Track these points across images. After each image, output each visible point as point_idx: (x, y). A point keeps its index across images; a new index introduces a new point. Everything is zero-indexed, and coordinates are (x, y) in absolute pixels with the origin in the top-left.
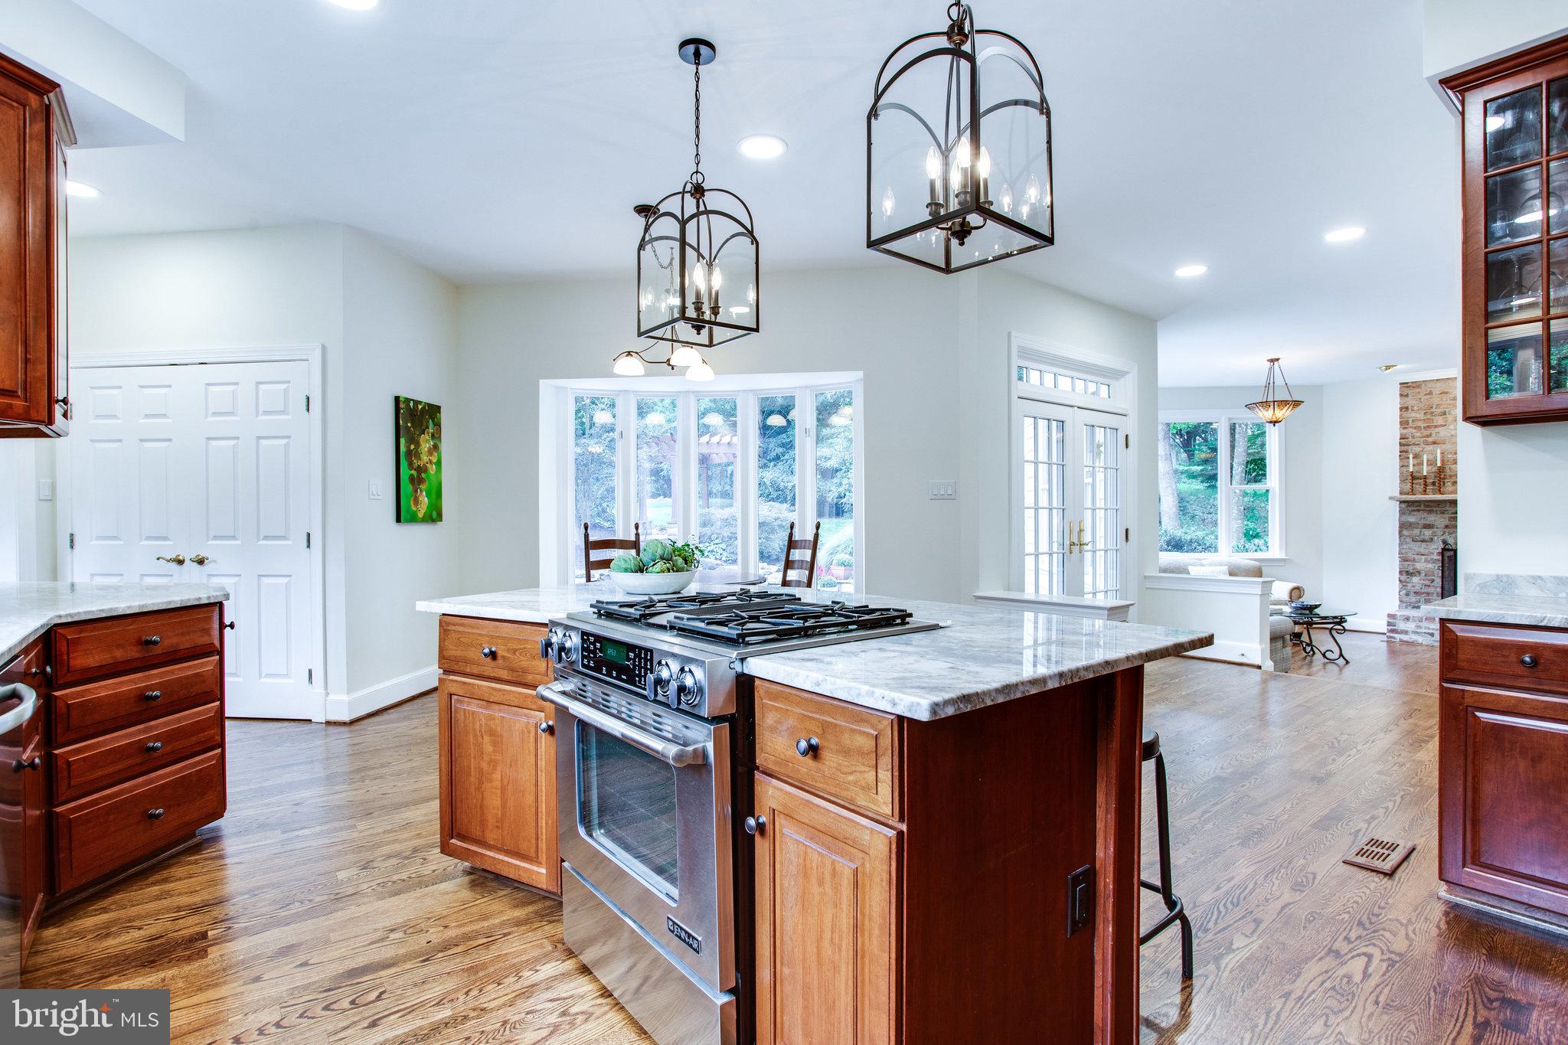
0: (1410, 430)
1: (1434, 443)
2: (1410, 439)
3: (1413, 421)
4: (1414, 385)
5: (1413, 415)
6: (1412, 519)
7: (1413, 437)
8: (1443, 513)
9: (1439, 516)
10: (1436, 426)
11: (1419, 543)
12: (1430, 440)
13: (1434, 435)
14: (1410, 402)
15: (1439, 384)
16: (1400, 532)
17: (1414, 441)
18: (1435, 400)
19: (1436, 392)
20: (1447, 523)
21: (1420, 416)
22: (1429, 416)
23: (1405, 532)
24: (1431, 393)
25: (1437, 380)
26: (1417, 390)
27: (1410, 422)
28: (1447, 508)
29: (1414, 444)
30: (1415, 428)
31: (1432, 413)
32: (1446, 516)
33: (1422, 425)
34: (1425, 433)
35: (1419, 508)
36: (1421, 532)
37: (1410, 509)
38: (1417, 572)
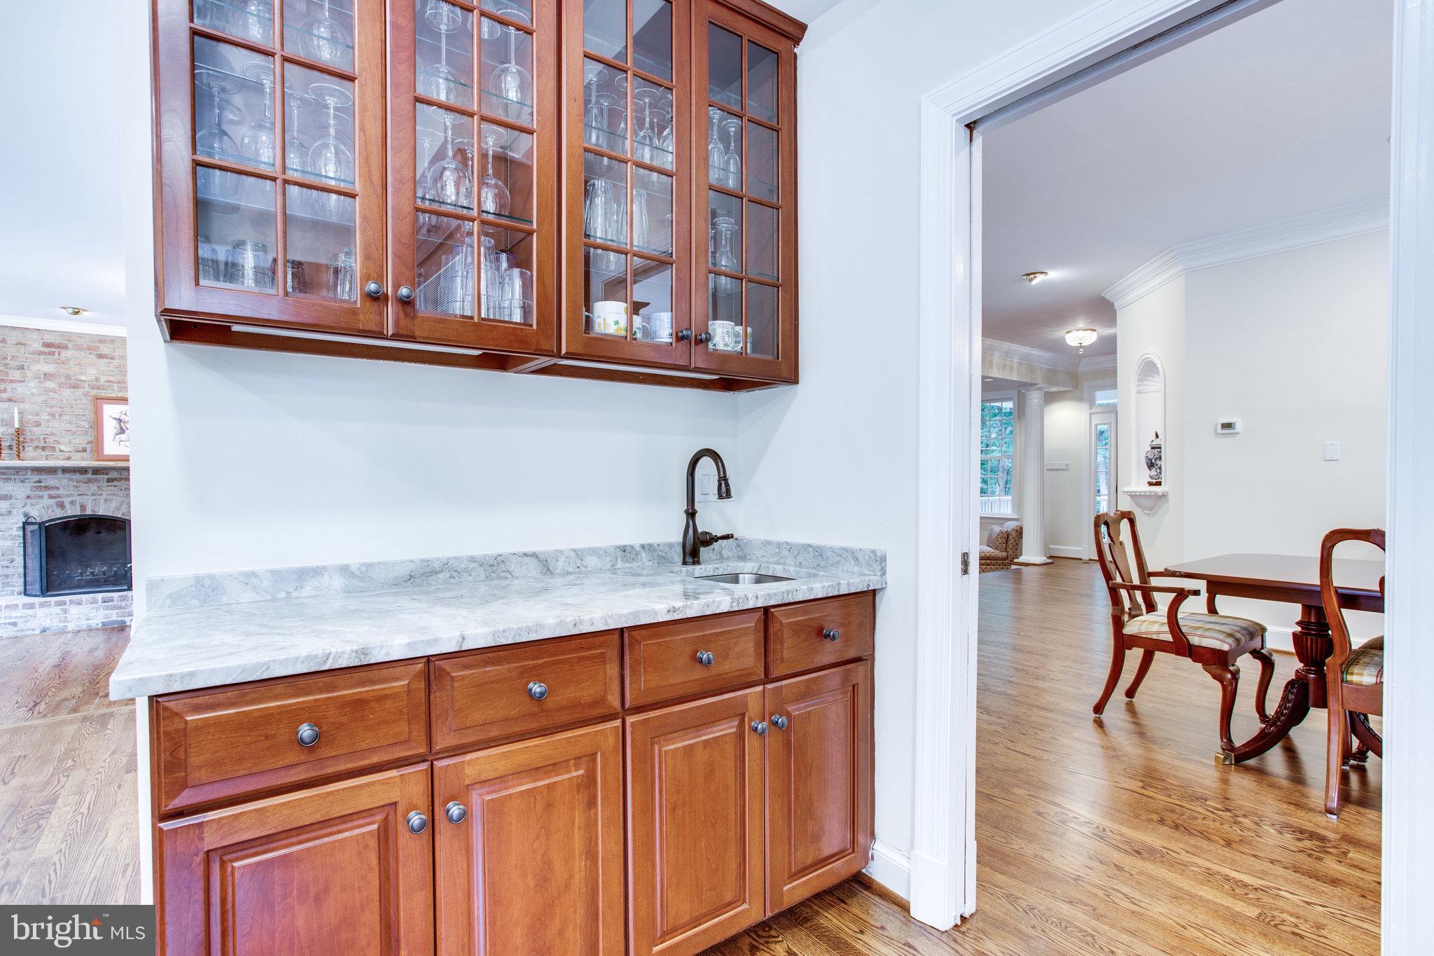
20: (28, 493)
28: (28, 476)
32: (28, 485)
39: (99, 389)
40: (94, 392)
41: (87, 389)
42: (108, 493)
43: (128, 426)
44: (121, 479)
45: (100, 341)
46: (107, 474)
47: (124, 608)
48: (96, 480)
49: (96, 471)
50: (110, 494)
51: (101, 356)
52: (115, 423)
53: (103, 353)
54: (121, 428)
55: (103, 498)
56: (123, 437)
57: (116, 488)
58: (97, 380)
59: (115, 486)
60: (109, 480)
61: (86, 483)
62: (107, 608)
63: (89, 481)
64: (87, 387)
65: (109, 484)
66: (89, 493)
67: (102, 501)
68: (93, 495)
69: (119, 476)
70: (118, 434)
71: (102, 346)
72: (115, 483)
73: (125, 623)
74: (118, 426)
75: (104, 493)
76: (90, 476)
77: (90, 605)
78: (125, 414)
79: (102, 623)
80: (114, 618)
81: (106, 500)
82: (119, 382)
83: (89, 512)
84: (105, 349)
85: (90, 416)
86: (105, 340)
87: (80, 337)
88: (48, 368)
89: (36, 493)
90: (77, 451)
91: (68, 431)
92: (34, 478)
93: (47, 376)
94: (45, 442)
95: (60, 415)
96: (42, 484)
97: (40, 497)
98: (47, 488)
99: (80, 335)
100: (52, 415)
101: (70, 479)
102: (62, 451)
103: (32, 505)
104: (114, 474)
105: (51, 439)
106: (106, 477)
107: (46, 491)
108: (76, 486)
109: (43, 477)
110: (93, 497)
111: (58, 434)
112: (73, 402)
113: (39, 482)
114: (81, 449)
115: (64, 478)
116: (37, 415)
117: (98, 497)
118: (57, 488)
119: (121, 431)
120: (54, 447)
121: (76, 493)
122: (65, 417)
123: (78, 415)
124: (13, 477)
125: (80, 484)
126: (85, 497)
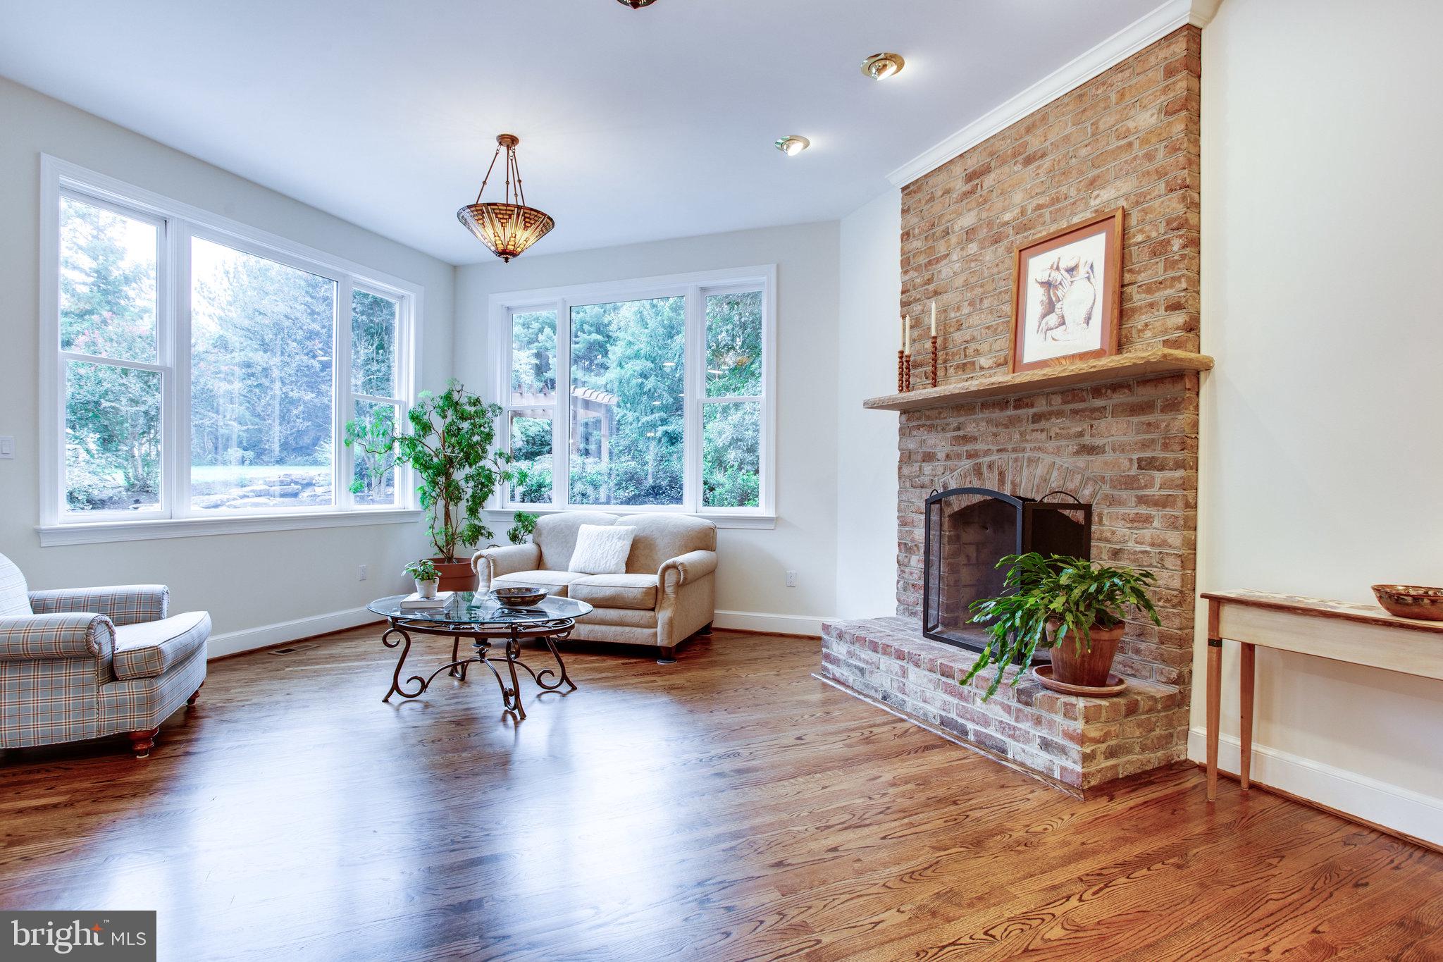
0: (911, 275)
1: (936, 294)
2: (912, 292)
4: (917, 187)
5: (915, 245)
6: (912, 445)
7: (915, 287)
8: (943, 429)
9: (941, 435)
10: (938, 260)
11: (918, 490)
13: (935, 277)
14: (912, 220)
15: (941, 177)
16: (900, 468)
17: (915, 293)
18: (937, 209)
19: (938, 193)
20: (948, 449)
21: (921, 244)
22: (930, 243)
23: (906, 471)
24: (932, 198)
26: (918, 196)
27: (912, 258)
28: (948, 419)
30: (916, 270)
31: (934, 235)
32: (949, 435)
33: (921, 260)
34: (927, 275)
35: (920, 423)
36: (921, 468)
37: (911, 424)
38: (916, 545)
39: (1026, 230)
40: (1018, 240)
41: (1011, 238)
42: (1033, 445)
43: (1059, 293)
44: (1051, 413)
45: (1028, 130)
46: (1032, 406)
48: (1020, 420)
50: (1036, 449)
51: (1029, 161)
52: (1041, 293)
53: (1033, 151)
54: (1051, 302)
55: (1026, 455)
56: (1052, 319)
57: (1044, 435)
58: (1023, 213)
59: (1042, 431)
60: (1037, 418)
61: (1006, 427)
63: (1012, 422)
64: (1010, 232)
65: (1036, 426)
66: (1010, 447)
67: (1024, 463)
68: (1014, 450)
69: (1050, 409)
70: (1044, 316)
71: (1028, 138)
72: (1043, 424)
74: (1045, 299)
75: (1029, 446)
78: (1057, 269)
82: (1052, 202)
83: (1009, 491)
84: (1034, 143)
86: (1032, 123)
87: (1003, 139)
88: (968, 220)
89: (955, 448)
90: (999, 365)
91: (988, 328)
92: (954, 422)
93: (970, 233)
94: (965, 356)
95: (981, 300)
96: (961, 433)
97: (959, 456)
98: (966, 439)
99: (1001, 136)
100: (972, 304)
101: (989, 421)
102: (982, 368)
103: (952, 471)
104: (1041, 406)
105: (970, 351)
106: (1031, 411)
107: (964, 445)
108: (995, 435)
109: (962, 419)
110: (1014, 456)
111: (979, 338)
112: (996, 270)
113: (958, 429)
114: (1002, 360)
115: (982, 419)
116: (959, 309)
117: (1021, 455)
118: (975, 439)
119: (1050, 307)
120: (973, 363)
121: (995, 448)
122: (986, 303)
123: (1000, 293)
124: (935, 422)
125: (1001, 429)
126: (1005, 456)
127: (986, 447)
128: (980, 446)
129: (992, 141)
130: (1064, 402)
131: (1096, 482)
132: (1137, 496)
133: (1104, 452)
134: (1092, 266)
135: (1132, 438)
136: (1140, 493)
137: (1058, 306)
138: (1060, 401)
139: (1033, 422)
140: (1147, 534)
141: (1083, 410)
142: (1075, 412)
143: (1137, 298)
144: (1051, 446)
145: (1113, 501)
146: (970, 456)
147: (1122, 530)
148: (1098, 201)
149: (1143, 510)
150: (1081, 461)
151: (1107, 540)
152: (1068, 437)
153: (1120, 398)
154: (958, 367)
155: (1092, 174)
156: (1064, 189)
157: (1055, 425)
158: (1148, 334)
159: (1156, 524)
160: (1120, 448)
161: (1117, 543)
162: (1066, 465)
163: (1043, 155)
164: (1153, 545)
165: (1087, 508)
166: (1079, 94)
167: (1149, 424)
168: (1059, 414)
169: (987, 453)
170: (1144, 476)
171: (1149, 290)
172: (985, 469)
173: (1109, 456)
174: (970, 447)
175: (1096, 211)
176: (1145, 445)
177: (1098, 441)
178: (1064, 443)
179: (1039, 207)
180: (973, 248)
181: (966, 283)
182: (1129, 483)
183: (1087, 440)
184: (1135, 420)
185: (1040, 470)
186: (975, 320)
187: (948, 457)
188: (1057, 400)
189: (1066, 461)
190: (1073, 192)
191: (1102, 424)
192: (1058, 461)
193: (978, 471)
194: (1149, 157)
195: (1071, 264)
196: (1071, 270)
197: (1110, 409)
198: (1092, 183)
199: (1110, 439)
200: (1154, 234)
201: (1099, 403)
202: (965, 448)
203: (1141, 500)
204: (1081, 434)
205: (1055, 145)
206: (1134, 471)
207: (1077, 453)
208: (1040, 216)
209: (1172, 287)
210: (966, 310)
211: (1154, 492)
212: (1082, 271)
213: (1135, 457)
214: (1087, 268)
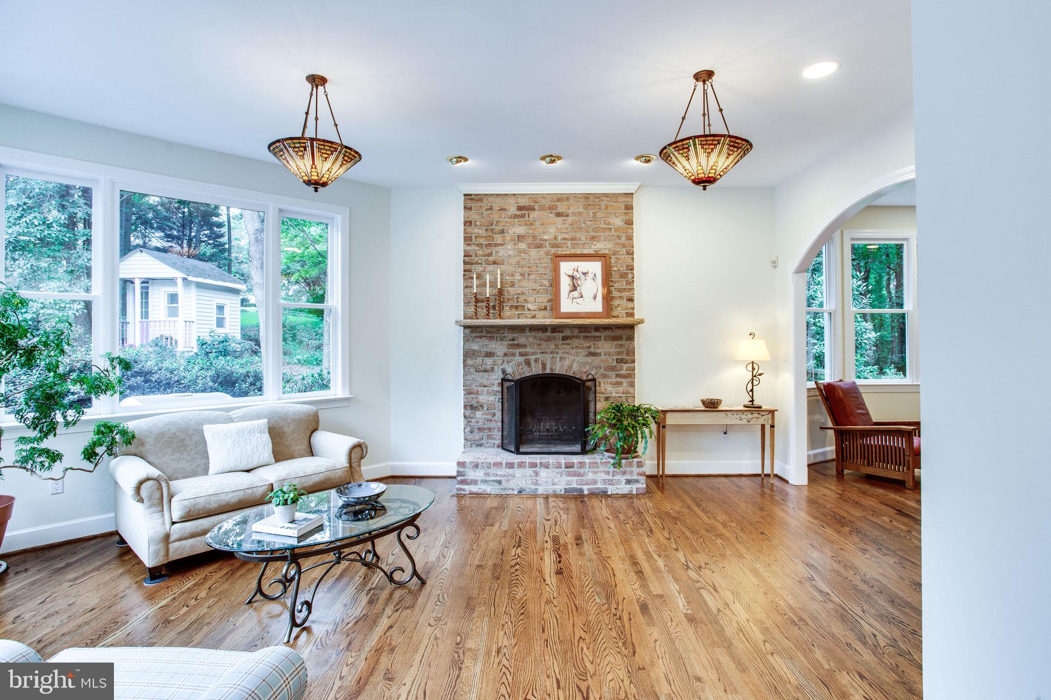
0: (473, 247)
1: (494, 263)
2: (473, 258)
3: (476, 237)
4: (477, 198)
5: (476, 230)
6: (475, 347)
7: (476, 255)
8: (502, 340)
9: (499, 342)
10: (496, 245)
11: (482, 374)
12: (491, 259)
13: (494, 254)
14: (474, 216)
15: (498, 200)
16: (464, 361)
17: (476, 259)
18: (495, 216)
19: (496, 207)
20: (506, 350)
21: (482, 232)
22: (490, 234)
23: (470, 362)
24: (491, 209)
25: (498, 195)
26: (479, 204)
27: (473, 238)
28: (506, 335)
29: (477, 263)
30: (478, 245)
31: (492, 230)
32: (506, 343)
33: (482, 241)
34: (487, 251)
35: (481, 334)
36: (483, 360)
37: (474, 335)
38: (480, 405)
39: (557, 247)
40: (553, 250)
41: (548, 248)
42: (563, 351)
43: (579, 282)
44: (573, 337)
45: (559, 200)
46: (562, 332)
47: (582, 476)
48: (554, 338)
49: (555, 329)
50: (564, 353)
51: (559, 215)
52: (568, 280)
53: (561, 211)
54: (574, 285)
55: (559, 356)
56: (576, 294)
57: (569, 346)
58: (556, 238)
59: (568, 344)
60: (564, 338)
61: (546, 341)
62: (568, 474)
63: (548, 339)
64: (548, 245)
65: (564, 342)
66: (549, 352)
67: (558, 359)
68: (551, 353)
69: (572, 334)
70: (571, 291)
71: (559, 204)
72: (568, 341)
73: (583, 491)
74: (571, 283)
75: (560, 351)
76: (549, 334)
77: (555, 470)
78: (577, 271)
79: (565, 489)
80: (574, 486)
81: (561, 358)
82: (572, 239)
83: (548, 371)
84: (561, 208)
85: (550, 275)
86: (562, 198)
87: (543, 198)
88: (520, 230)
89: (510, 350)
90: (540, 310)
91: (534, 290)
92: (510, 336)
93: (520, 238)
94: (518, 302)
95: (529, 275)
96: (515, 342)
97: (514, 355)
98: (518, 346)
99: (544, 196)
100: (522, 275)
101: (535, 338)
102: (529, 310)
103: (508, 362)
104: (567, 333)
105: (522, 298)
106: (561, 335)
107: (517, 349)
108: (539, 345)
109: (516, 335)
110: (552, 355)
111: (527, 293)
112: (538, 261)
113: (513, 340)
114: (543, 307)
115: (531, 336)
116: (512, 275)
117: (555, 355)
118: (525, 346)
119: (574, 288)
120: (524, 306)
121: (539, 351)
122: (532, 277)
123: (541, 274)
124: (495, 335)
125: (542, 342)
126: (546, 355)
127: (533, 351)
128: (528, 350)
129: (536, 196)
130: (580, 332)
131: (597, 369)
132: (616, 374)
133: (601, 355)
134: (595, 275)
135: (613, 350)
136: (618, 373)
137: (578, 288)
138: (578, 332)
139: (562, 340)
140: (620, 389)
141: (590, 337)
142: (586, 337)
143: (615, 294)
144: (573, 351)
145: (605, 376)
146: (521, 355)
147: (609, 388)
148: (595, 247)
149: (619, 380)
150: (589, 359)
151: (603, 393)
152: (583, 348)
153: (607, 333)
154: (512, 307)
155: (593, 234)
156: (578, 235)
157: (576, 342)
158: (620, 309)
159: (624, 385)
160: (609, 354)
161: (607, 394)
162: (581, 361)
163: (567, 216)
164: (623, 393)
165: (594, 380)
166: (587, 196)
167: (621, 345)
168: (577, 337)
169: (534, 354)
170: (619, 366)
171: (619, 291)
172: (532, 362)
173: (603, 357)
174: (522, 350)
175: (595, 251)
176: (619, 353)
177: (599, 351)
178: (580, 350)
179: (564, 239)
180: (522, 246)
181: (518, 263)
182: (613, 369)
183: (592, 350)
184: (615, 343)
185: (567, 363)
186: (525, 283)
187: (505, 355)
188: (576, 331)
189: (581, 359)
190: (583, 238)
191: (600, 344)
192: (577, 359)
193: (528, 363)
194: (619, 237)
195: (585, 271)
196: (585, 274)
197: (603, 337)
198: (593, 238)
199: (603, 350)
200: (621, 269)
201: (597, 334)
202: (518, 351)
203: (618, 376)
204: (589, 347)
205: (574, 214)
206: (615, 363)
207: (587, 356)
208: (566, 243)
209: (629, 292)
210: (518, 277)
211: (623, 372)
212: (590, 276)
213: (615, 358)
214: (593, 275)
